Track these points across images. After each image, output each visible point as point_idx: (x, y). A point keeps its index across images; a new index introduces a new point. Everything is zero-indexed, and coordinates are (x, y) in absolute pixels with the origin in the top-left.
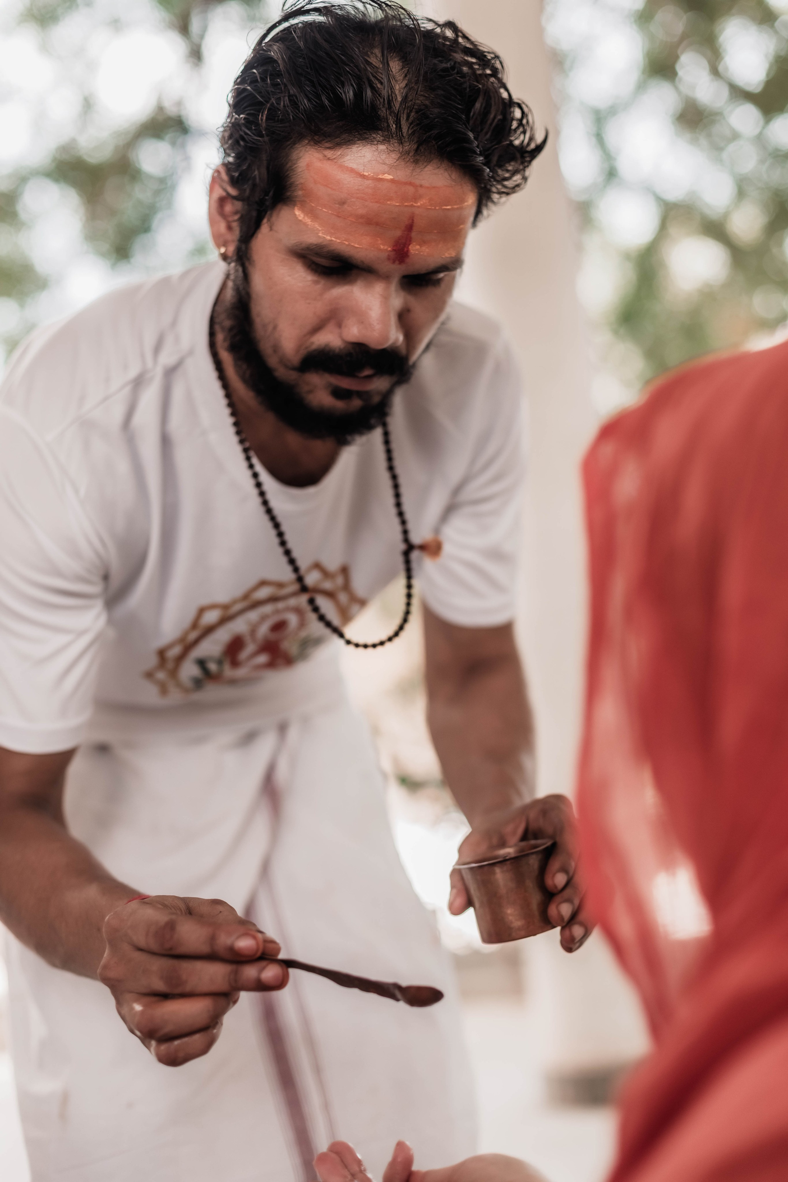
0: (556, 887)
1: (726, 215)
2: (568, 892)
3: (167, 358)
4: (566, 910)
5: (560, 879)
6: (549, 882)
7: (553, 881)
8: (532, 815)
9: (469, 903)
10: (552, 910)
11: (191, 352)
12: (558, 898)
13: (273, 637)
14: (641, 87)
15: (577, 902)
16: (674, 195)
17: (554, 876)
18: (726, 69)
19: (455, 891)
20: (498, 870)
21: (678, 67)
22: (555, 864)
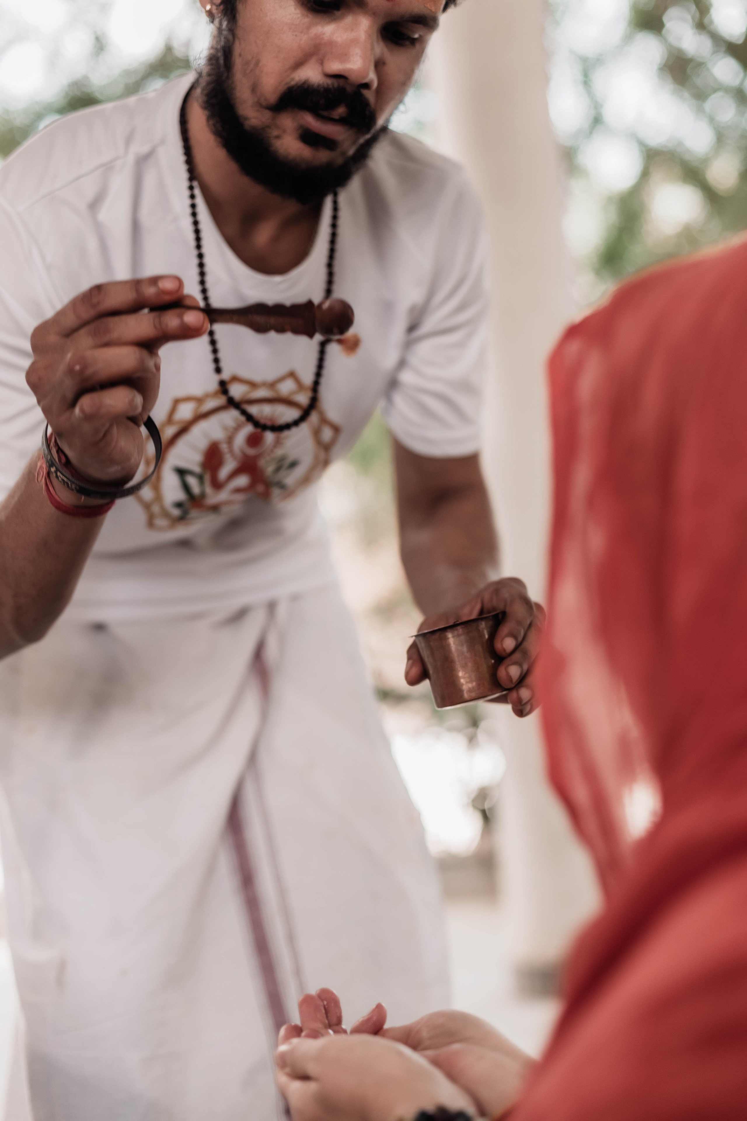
0: (504, 650)
1: (706, 161)
2: (517, 656)
3: (139, 148)
4: (514, 671)
5: (509, 644)
6: (498, 646)
7: (502, 645)
8: (487, 596)
9: (424, 675)
10: (502, 672)
11: (163, 142)
12: (507, 661)
13: (251, 452)
14: (628, 39)
15: (525, 667)
16: (655, 141)
17: (503, 640)
18: (711, 22)
19: (411, 662)
20: (450, 635)
21: (665, 19)
22: (505, 630)
